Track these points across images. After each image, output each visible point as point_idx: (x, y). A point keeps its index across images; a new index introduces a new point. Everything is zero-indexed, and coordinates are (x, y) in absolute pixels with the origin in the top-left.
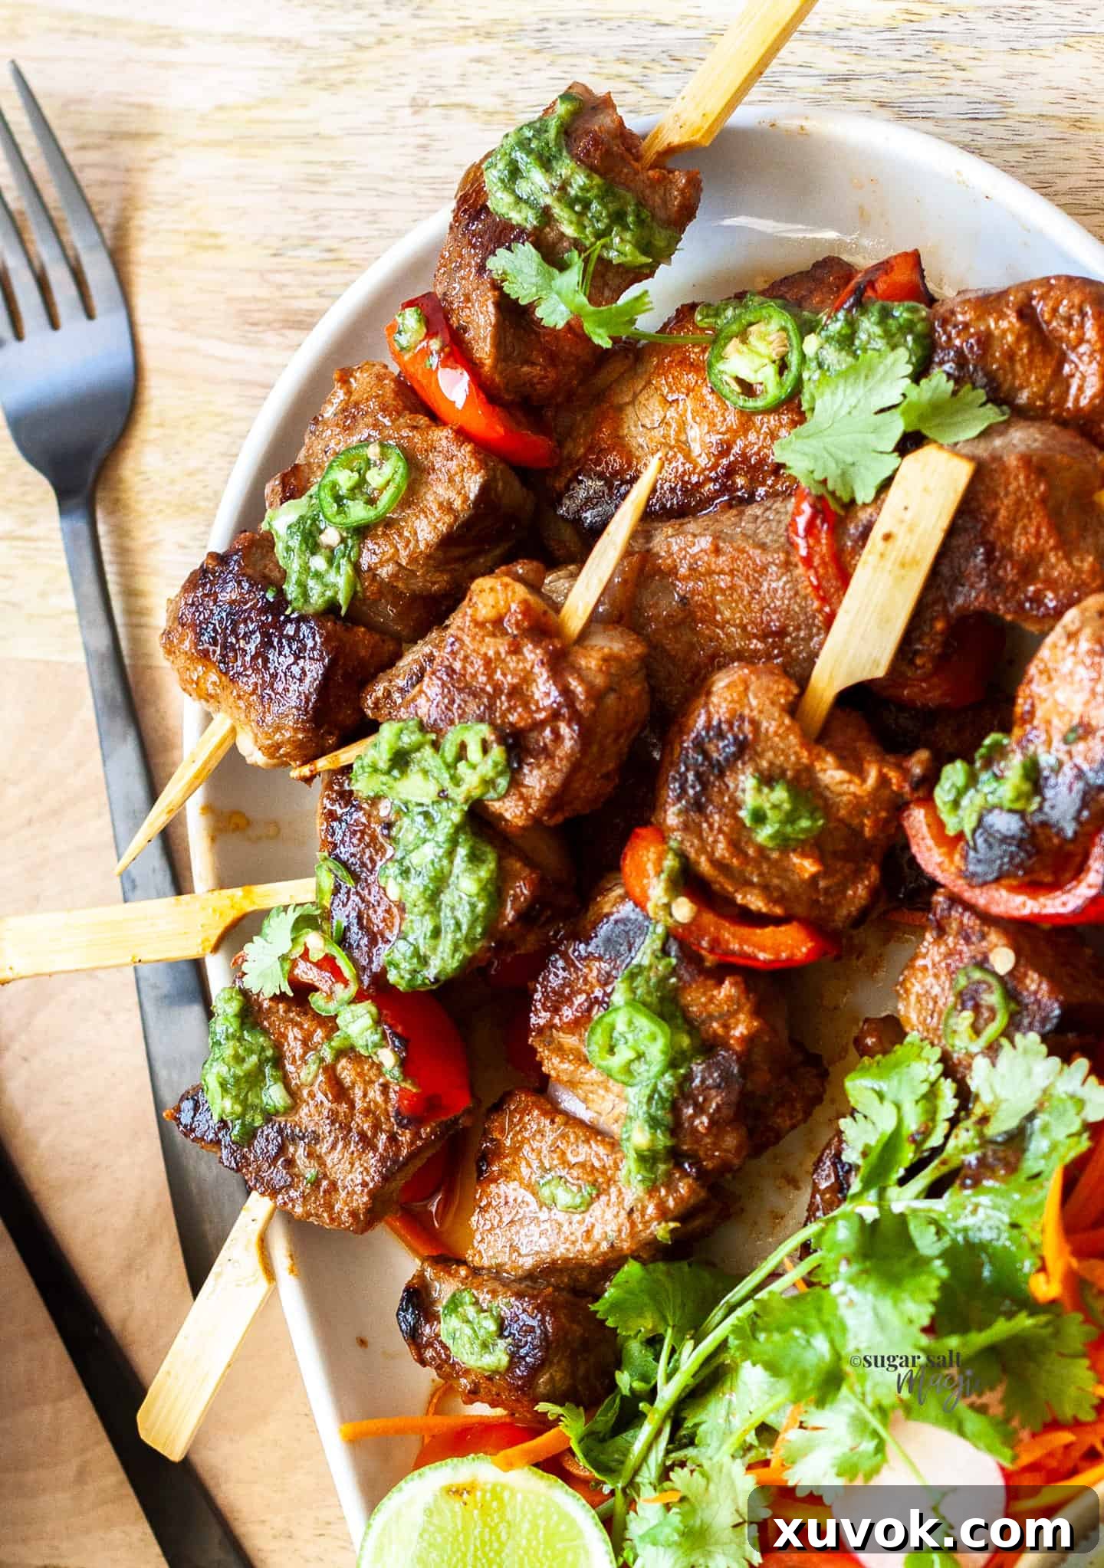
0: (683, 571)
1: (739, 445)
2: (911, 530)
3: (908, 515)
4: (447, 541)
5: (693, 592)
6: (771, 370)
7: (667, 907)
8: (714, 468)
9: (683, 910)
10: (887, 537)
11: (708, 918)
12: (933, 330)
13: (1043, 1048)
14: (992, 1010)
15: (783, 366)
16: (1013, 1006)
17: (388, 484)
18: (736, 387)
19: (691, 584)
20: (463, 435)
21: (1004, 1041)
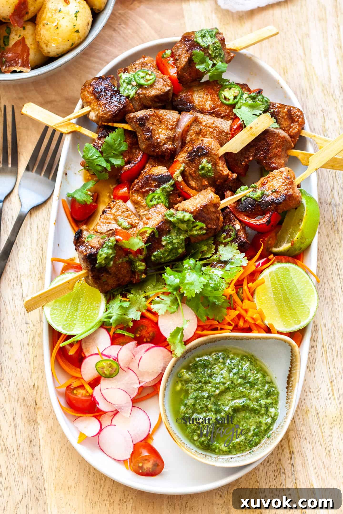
0: (204, 124)
2: (256, 128)
3: (257, 125)
4: (157, 96)
5: (204, 129)
6: (233, 97)
7: (178, 177)
9: (180, 179)
10: (251, 128)
11: (183, 183)
12: (270, 105)
13: (237, 248)
14: (230, 236)
15: (235, 98)
16: (236, 237)
17: (151, 80)
18: (223, 97)
19: (204, 128)
20: (170, 78)
21: (230, 243)
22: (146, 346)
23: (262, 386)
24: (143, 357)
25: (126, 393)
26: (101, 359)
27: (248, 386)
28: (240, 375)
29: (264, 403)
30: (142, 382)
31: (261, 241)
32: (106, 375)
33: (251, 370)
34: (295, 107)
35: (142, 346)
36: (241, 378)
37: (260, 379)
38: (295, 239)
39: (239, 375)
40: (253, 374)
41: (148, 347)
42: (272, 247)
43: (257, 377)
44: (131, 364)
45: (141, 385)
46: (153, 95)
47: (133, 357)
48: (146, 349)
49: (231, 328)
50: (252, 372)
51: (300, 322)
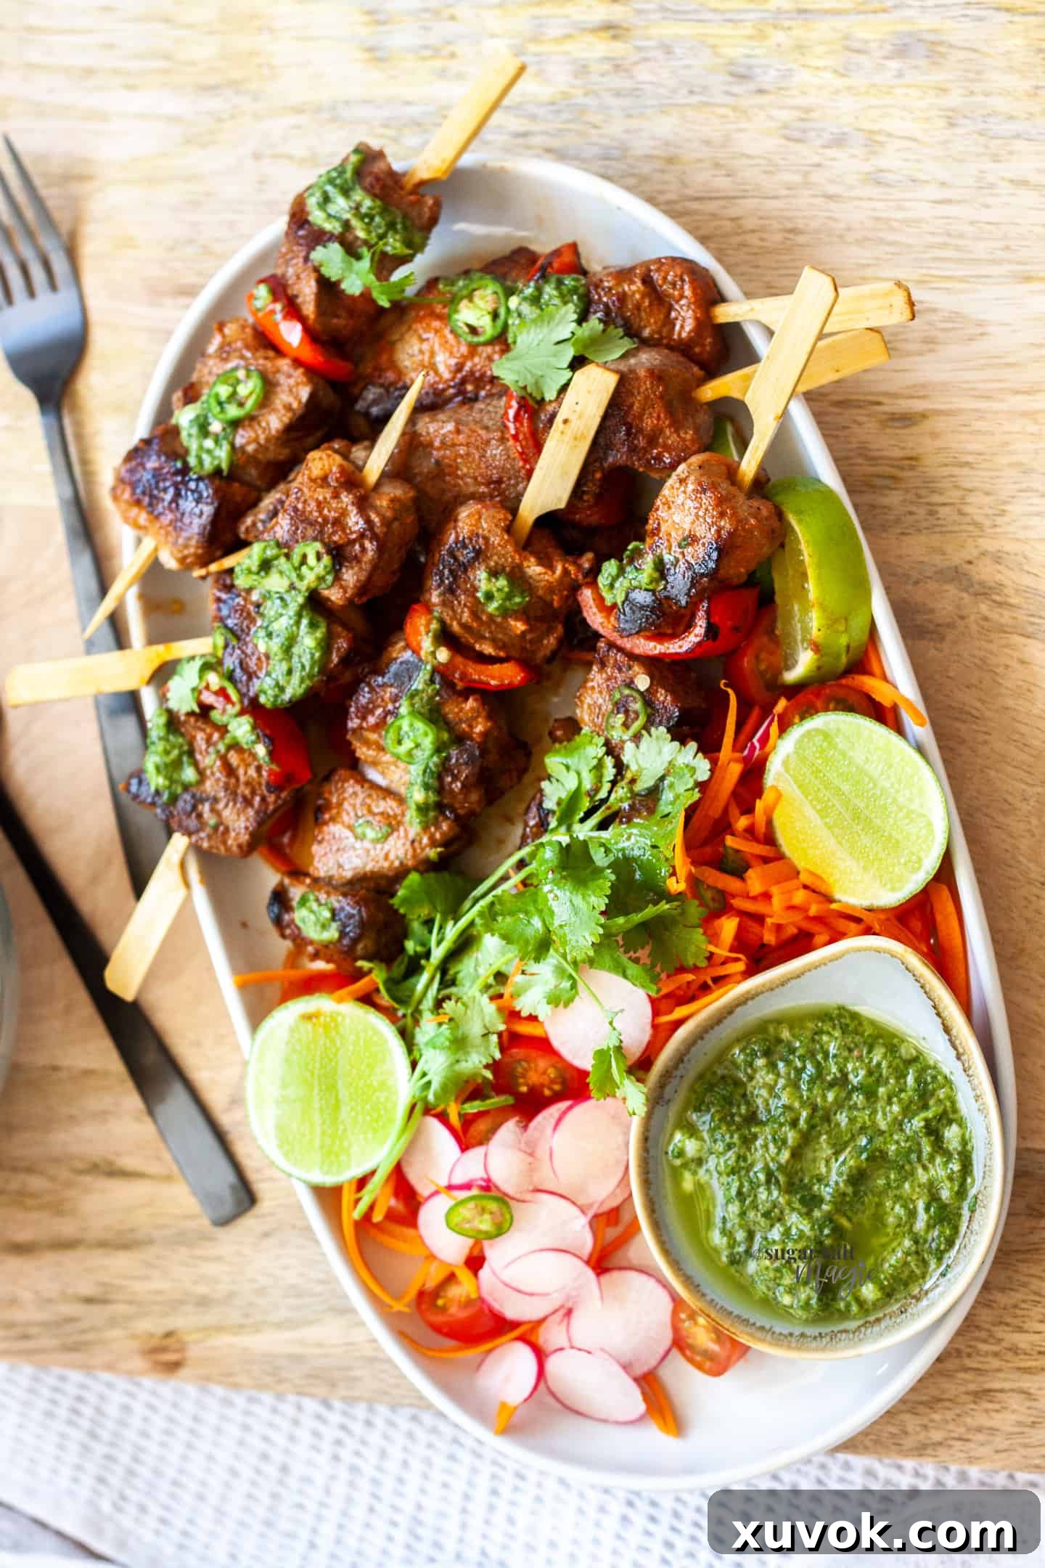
0: (437, 444)
1: (468, 366)
2: (580, 417)
3: (579, 408)
4: (289, 428)
5: (444, 457)
6: (488, 318)
7: (433, 653)
8: (453, 379)
9: (443, 655)
10: (566, 422)
11: (459, 660)
12: (589, 291)
13: (669, 736)
14: (637, 713)
15: (495, 315)
16: (649, 710)
17: (251, 393)
18: (466, 330)
19: (442, 452)
20: (297, 362)
21: (644, 732)
22: (551, 1115)
23: (898, 1079)
24: (555, 1148)
25: (562, 1255)
26: (452, 1203)
27: (858, 1099)
28: (829, 1078)
29: (922, 1124)
30: (591, 1205)
31: (726, 685)
32: (486, 1232)
33: (850, 1050)
34: (659, 260)
35: (540, 1118)
36: (831, 1085)
37: (884, 1064)
38: (815, 632)
39: (823, 1081)
40: (860, 1058)
41: (557, 1115)
42: (778, 673)
43: (875, 1062)
44: (535, 1179)
45: (591, 1214)
46: (278, 431)
47: (530, 1159)
48: (553, 1121)
49: (740, 967)
50: (856, 1053)
51: (920, 860)
